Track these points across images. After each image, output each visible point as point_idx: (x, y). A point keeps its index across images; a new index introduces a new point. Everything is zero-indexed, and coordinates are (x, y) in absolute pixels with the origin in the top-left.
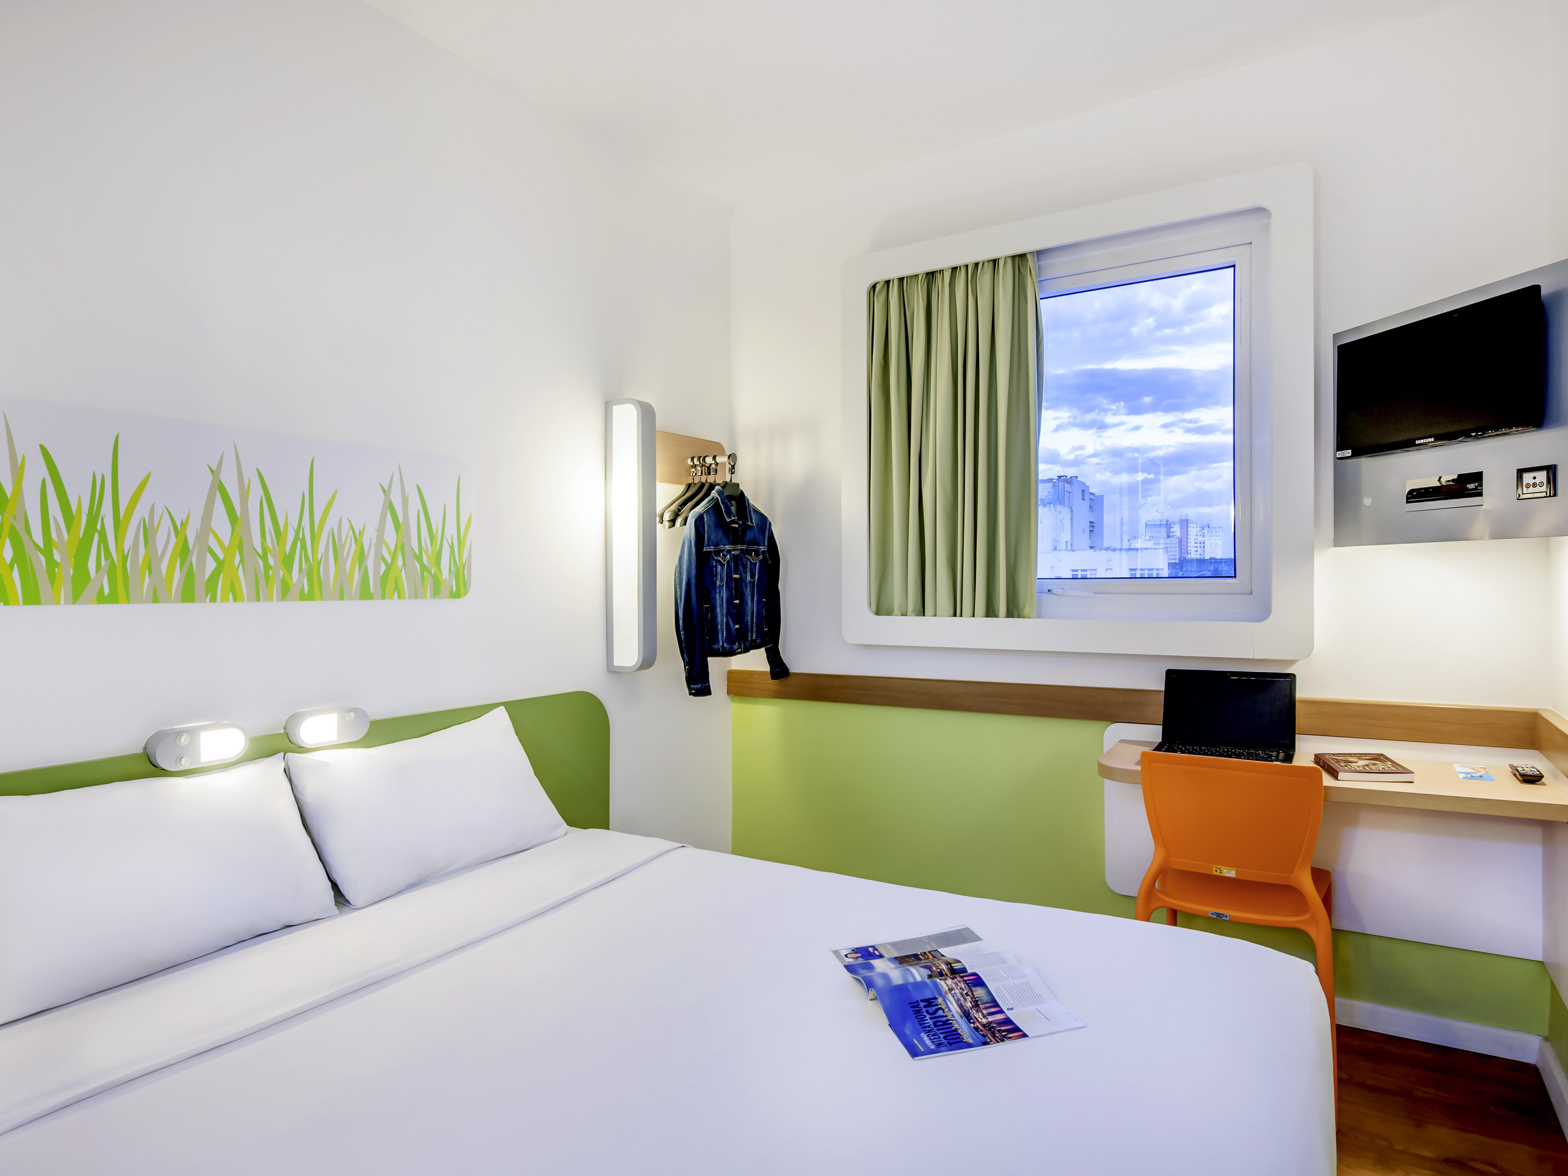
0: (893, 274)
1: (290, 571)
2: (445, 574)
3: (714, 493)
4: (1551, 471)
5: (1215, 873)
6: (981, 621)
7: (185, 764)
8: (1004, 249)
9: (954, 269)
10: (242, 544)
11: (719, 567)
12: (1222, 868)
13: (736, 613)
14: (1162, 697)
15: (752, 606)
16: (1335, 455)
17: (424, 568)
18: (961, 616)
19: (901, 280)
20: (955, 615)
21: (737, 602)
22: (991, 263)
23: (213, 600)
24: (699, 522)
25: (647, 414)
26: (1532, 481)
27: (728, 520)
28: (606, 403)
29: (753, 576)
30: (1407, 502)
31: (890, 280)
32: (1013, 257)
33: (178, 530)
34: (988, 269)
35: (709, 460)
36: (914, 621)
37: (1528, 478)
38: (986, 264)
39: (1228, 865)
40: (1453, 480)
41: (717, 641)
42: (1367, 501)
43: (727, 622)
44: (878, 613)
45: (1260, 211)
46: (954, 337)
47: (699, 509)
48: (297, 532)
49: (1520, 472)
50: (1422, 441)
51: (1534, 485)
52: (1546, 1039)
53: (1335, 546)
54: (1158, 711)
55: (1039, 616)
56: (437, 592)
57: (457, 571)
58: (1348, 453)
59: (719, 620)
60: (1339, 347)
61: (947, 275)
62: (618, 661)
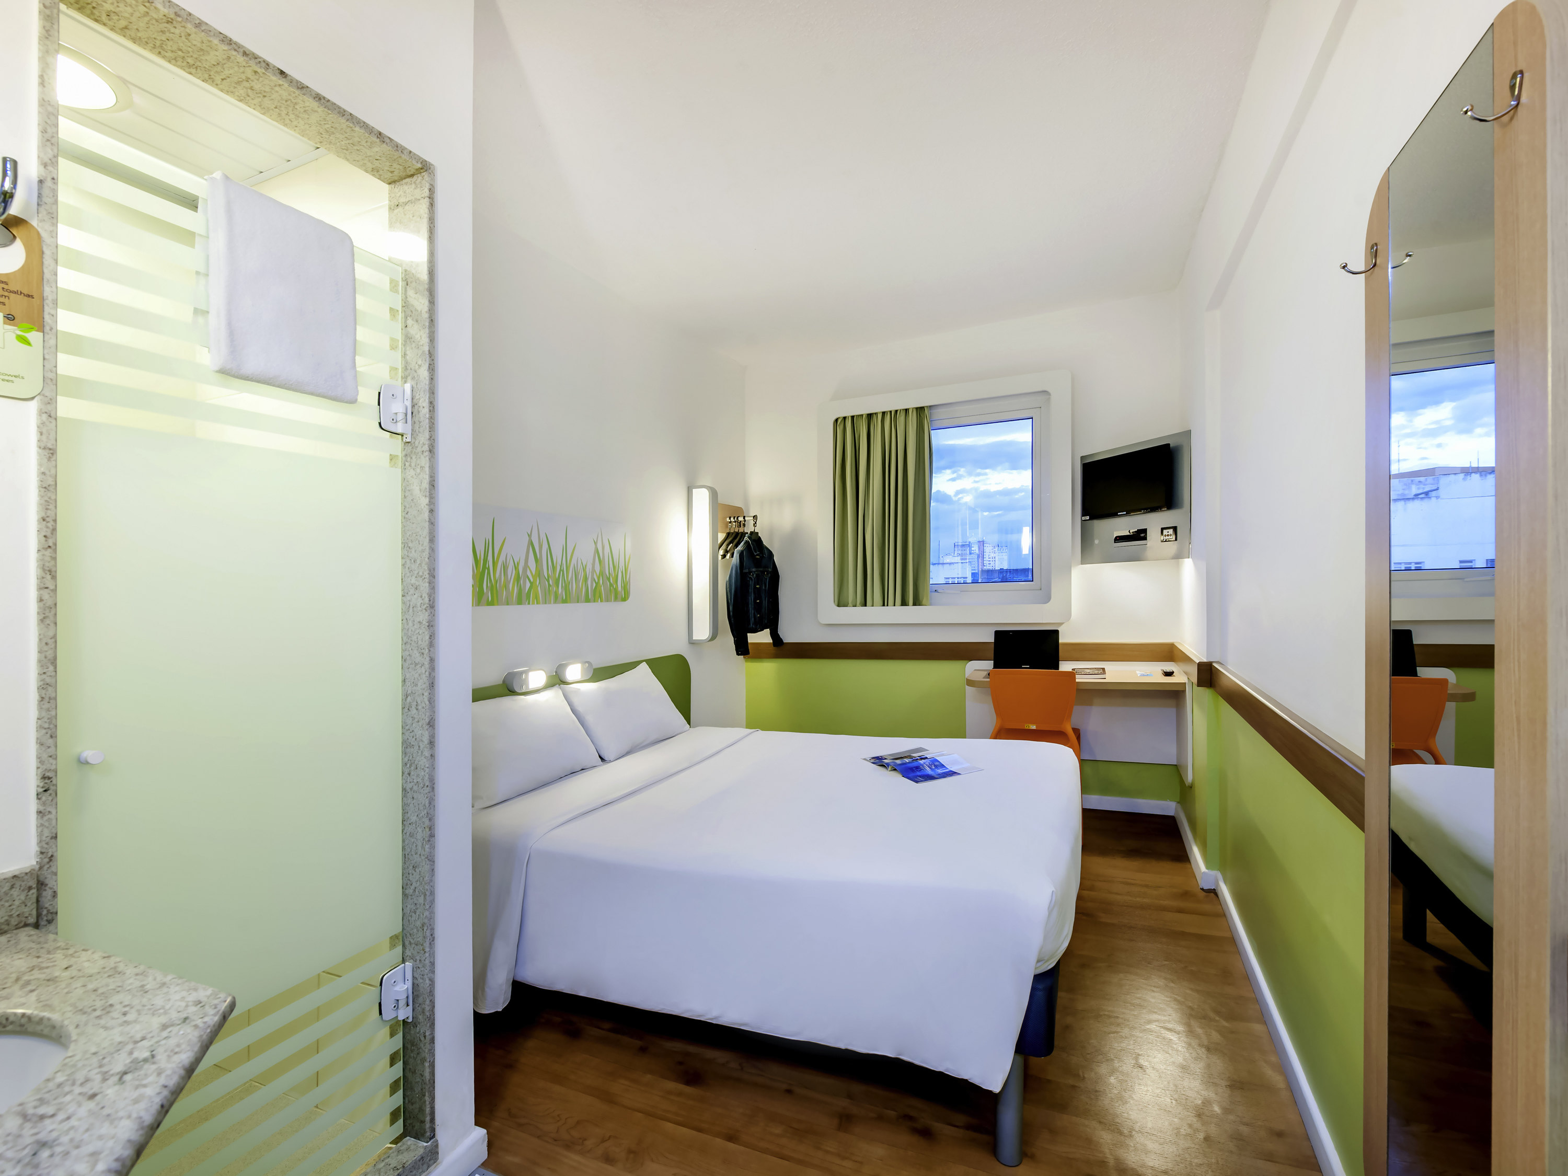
0: (849, 413)
1: (558, 587)
2: (620, 588)
3: (746, 538)
4: (1175, 529)
5: (1026, 728)
6: (899, 609)
7: (524, 690)
8: (912, 404)
9: (884, 413)
10: (539, 573)
11: (751, 581)
12: (1030, 725)
13: (758, 607)
14: (993, 646)
15: (765, 603)
16: (1081, 518)
17: (611, 585)
18: (888, 606)
19: (853, 417)
20: (884, 605)
21: (758, 601)
22: (904, 411)
23: (529, 604)
24: (741, 554)
25: (714, 494)
26: (1167, 534)
27: (755, 554)
28: (688, 487)
29: (765, 586)
30: (1115, 542)
31: (846, 417)
32: (917, 408)
33: (516, 567)
34: (903, 414)
35: (741, 519)
36: (860, 609)
37: (1165, 532)
38: (902, 411)
39: (1033, 723)
40: (1135, 532)
41: (750, 624)
42: (1096, 542)
43: (754, 613)
44: (839, 606)
45: (1045, 392)
46: (883, 452)
47: (740, 548)
48: (561, 568)
49: (1162, 529)
50: (1121, 513)
51: (1168, 535)
52: (1178, 803)
53: (1082, 564)
54: (991, 653)
55: (931, 605)
56: (616, 599)
57: (625, 585)
58: (1088, 518)
59: (750, 611)
60: (1084, 464)
61: (880, 416)
62: (696, 637)
